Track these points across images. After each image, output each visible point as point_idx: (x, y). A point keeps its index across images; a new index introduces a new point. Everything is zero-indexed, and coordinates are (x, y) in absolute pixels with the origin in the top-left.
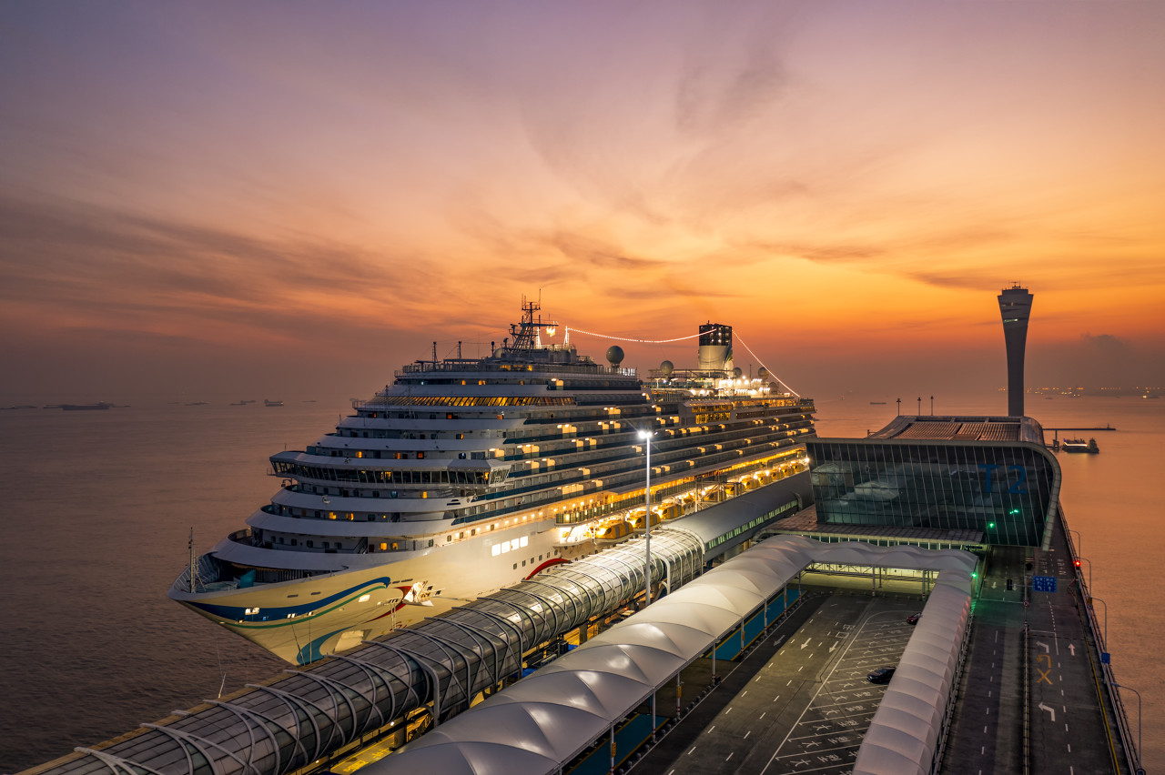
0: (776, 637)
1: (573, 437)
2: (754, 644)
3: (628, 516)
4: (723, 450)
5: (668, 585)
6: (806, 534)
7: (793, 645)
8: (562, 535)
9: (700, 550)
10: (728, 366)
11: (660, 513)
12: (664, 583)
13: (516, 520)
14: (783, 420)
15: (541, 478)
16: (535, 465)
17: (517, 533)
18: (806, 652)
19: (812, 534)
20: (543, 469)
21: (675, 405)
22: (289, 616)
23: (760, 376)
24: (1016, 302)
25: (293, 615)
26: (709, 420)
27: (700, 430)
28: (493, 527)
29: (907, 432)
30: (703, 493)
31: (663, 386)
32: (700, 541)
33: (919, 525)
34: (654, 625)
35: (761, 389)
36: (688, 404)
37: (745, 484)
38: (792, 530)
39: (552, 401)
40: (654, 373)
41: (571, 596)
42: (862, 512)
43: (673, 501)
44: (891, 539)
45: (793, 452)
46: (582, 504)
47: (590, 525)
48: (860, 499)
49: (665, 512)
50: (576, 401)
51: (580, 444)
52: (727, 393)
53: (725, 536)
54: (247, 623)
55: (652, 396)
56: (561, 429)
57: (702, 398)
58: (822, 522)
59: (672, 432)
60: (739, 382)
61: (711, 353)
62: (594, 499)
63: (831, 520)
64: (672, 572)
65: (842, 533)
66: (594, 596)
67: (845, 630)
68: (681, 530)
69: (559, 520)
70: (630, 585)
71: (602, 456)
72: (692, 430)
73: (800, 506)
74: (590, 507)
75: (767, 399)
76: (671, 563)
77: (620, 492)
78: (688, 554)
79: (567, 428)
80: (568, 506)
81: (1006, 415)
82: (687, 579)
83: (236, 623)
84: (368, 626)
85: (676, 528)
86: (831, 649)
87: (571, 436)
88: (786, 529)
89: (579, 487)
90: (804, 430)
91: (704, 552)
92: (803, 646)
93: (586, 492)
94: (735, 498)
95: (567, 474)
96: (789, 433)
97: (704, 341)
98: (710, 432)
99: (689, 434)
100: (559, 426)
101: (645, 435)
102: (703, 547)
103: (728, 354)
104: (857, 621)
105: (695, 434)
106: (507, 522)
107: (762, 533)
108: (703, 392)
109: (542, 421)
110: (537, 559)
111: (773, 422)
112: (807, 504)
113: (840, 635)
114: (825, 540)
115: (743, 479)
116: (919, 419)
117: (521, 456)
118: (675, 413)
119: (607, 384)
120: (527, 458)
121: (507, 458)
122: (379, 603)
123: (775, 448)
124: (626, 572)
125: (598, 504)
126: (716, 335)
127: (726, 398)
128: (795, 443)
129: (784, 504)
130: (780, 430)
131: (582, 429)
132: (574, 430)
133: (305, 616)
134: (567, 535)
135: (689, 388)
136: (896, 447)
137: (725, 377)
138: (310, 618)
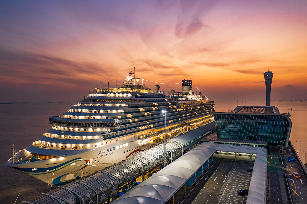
0: (205, 177)
1: (144, 112)
2: (199, 179)
3: (160, 136)
4: (189, 116)
5: (171, 159)
6: (214, 141)
7: (211, 180)
8: (140, 142)
9: (182, 147)
10: (190, 91)
11: (170, 135)
12: (170, 159)
13: (125, 138)
14: (206, 107)
15: (133, 125)
16: (131, 121)
17: (125, 142)
18: (215, 183)
19: (216, 142)
20: (134, 122)
21: (175, 103)
22: (47, 170)
23: (199, 95)
24: (268, 75)
25: (49, 170)
26: (185, 107)
27: (182, 110)
28: (117, 140)
29: (241, 111)
30: (183, 128)
31: (172, 97)
32: (182, 144)
33: (248, 139)
34: (166, 176)
35: (200, 98)
36: (179, 102)
37: (195, 126)
38: (210, 140)
39: (137, 101)
40: (169, 93)
41: (138, 165)
42: (230, 134)
43: (174, 131)
44: (240, 143)
45: (209, 116)
46: (146, 132)
47: (148, 139)
48: (230, 130)
49: (172, 134)
50: (144, 101)
51: (146, 114)
52: (190, 99)
53: (190, 142)
54: (33, 173)
55: (168, 100)
56: (140, 110)
57: (183, 100)
58: (218, 137)
59: (174, 111)
60: (193, 96)
61: (186, 88)
62: (150, 131)
63: (221, 137)
64: (173, 155)
65: (225, 141)
66: (146, 165)
67: (227, 174)
68: (176, 141)
69: (139, 138)
70: (159, 160)
71: (153, 118)
72: (180, 110)
73: (212, 132)
74: (149, 133)
75: (201, 101)
76: (173, 152)
77: (158, 129)
78: (178, 149)
79: (142, 109)
80: (142, 133)
81: (265, 106)
82: (178, 157)
83: (29, 173)
84: (76, 173)
85: (174, 141)
86: (224, 181)
87: (143, 111)
88: (208, 140)
89: (146, 127)
90: (211, 110)
91: (183, 148)
92: (215, 180)
93: (147, 129)
94: (192, 130)
95: (141, 123)
96: (208, 111)
97: (184, 84)
98: (185, 110)
99: (179, 111)
100: (139, 109)
101: (164, 112)
102: (183, 146)
103: (190, 88)
104: (231, 171)
105: (181, 111)
106: (122, 139)
107: (201, 141)
108: (183, 99)
109: (133, 107)
110: (131, 150)
111: (203, 108)
112: (214, 132)
113: (226, 176)
114: (219, 143)
115: (194, 124)
116: (244, 107)
117: (126, 118)
118: (175, 105)
119: (154, 96)
120: (129, 119)
121: (121, 119)
122: (78, 166)
123: (204, 115)
124: (157, 156)
125: (151, 132)
126: (187, 83)
127: (190, 101)
128: (209, 114)
129: (207, 132)
130: (205, 110)
131: (146, 110)
132: (144, 110)
133: (53, 170)
134: (141, 142)
135: (179, 98)
136: (238, 115)
137: (190, 95)
138: (55, 171)
